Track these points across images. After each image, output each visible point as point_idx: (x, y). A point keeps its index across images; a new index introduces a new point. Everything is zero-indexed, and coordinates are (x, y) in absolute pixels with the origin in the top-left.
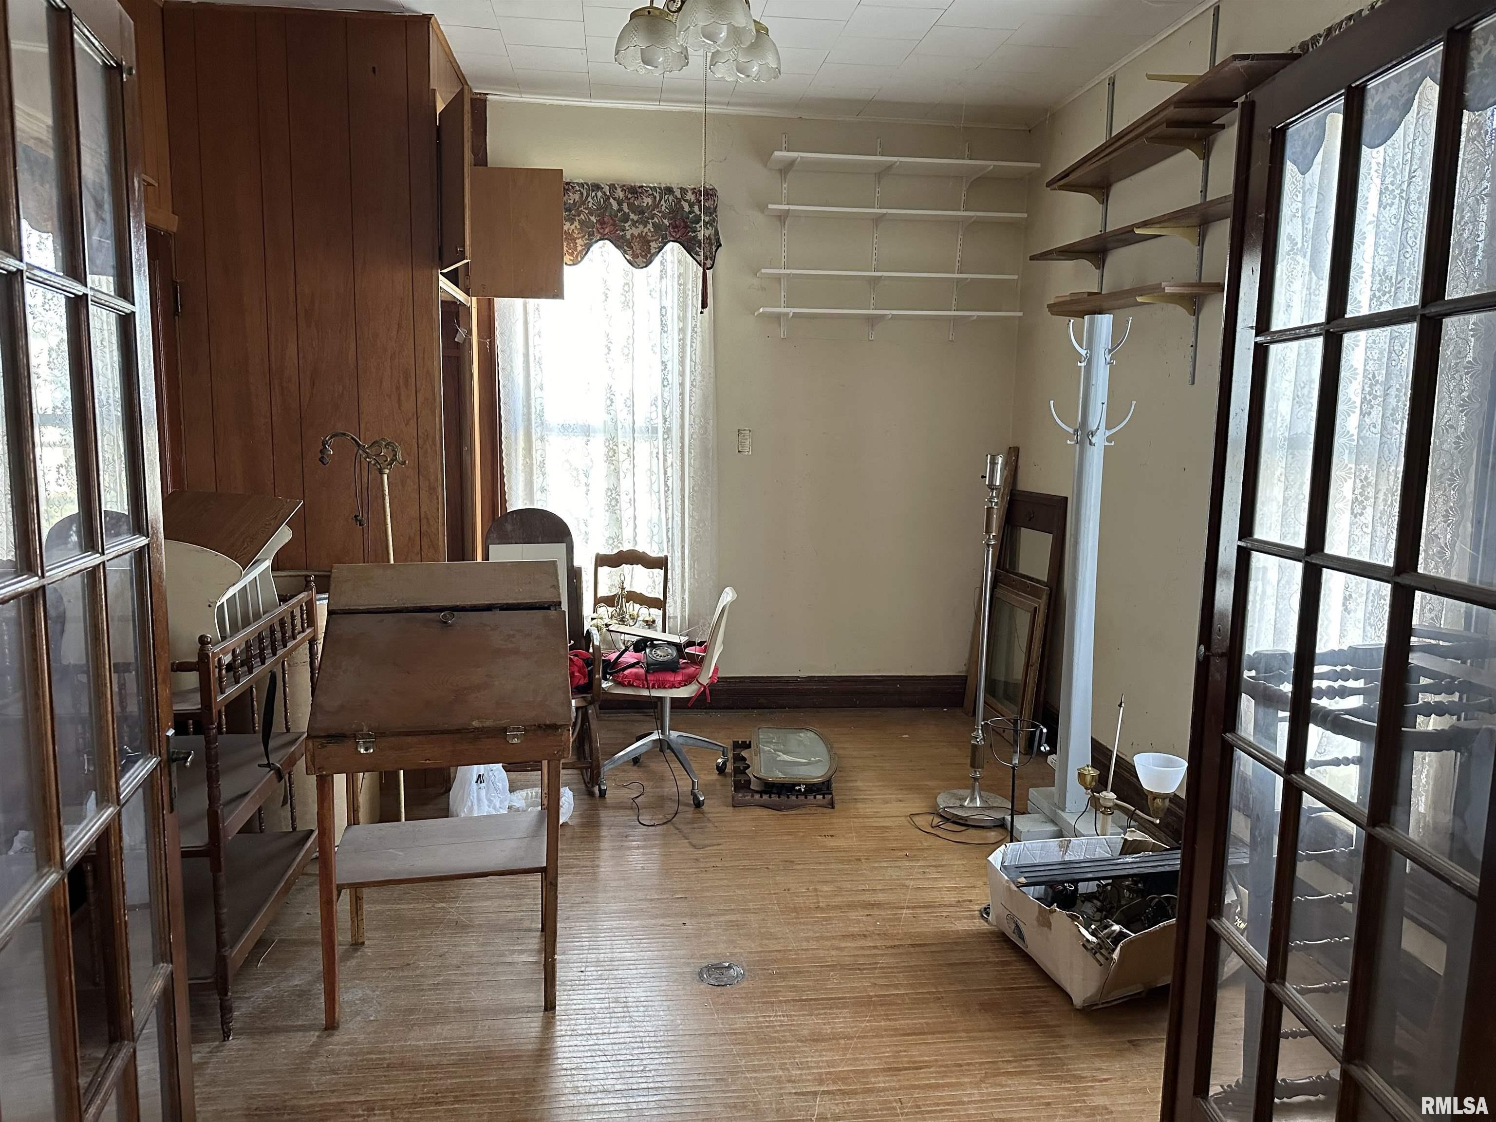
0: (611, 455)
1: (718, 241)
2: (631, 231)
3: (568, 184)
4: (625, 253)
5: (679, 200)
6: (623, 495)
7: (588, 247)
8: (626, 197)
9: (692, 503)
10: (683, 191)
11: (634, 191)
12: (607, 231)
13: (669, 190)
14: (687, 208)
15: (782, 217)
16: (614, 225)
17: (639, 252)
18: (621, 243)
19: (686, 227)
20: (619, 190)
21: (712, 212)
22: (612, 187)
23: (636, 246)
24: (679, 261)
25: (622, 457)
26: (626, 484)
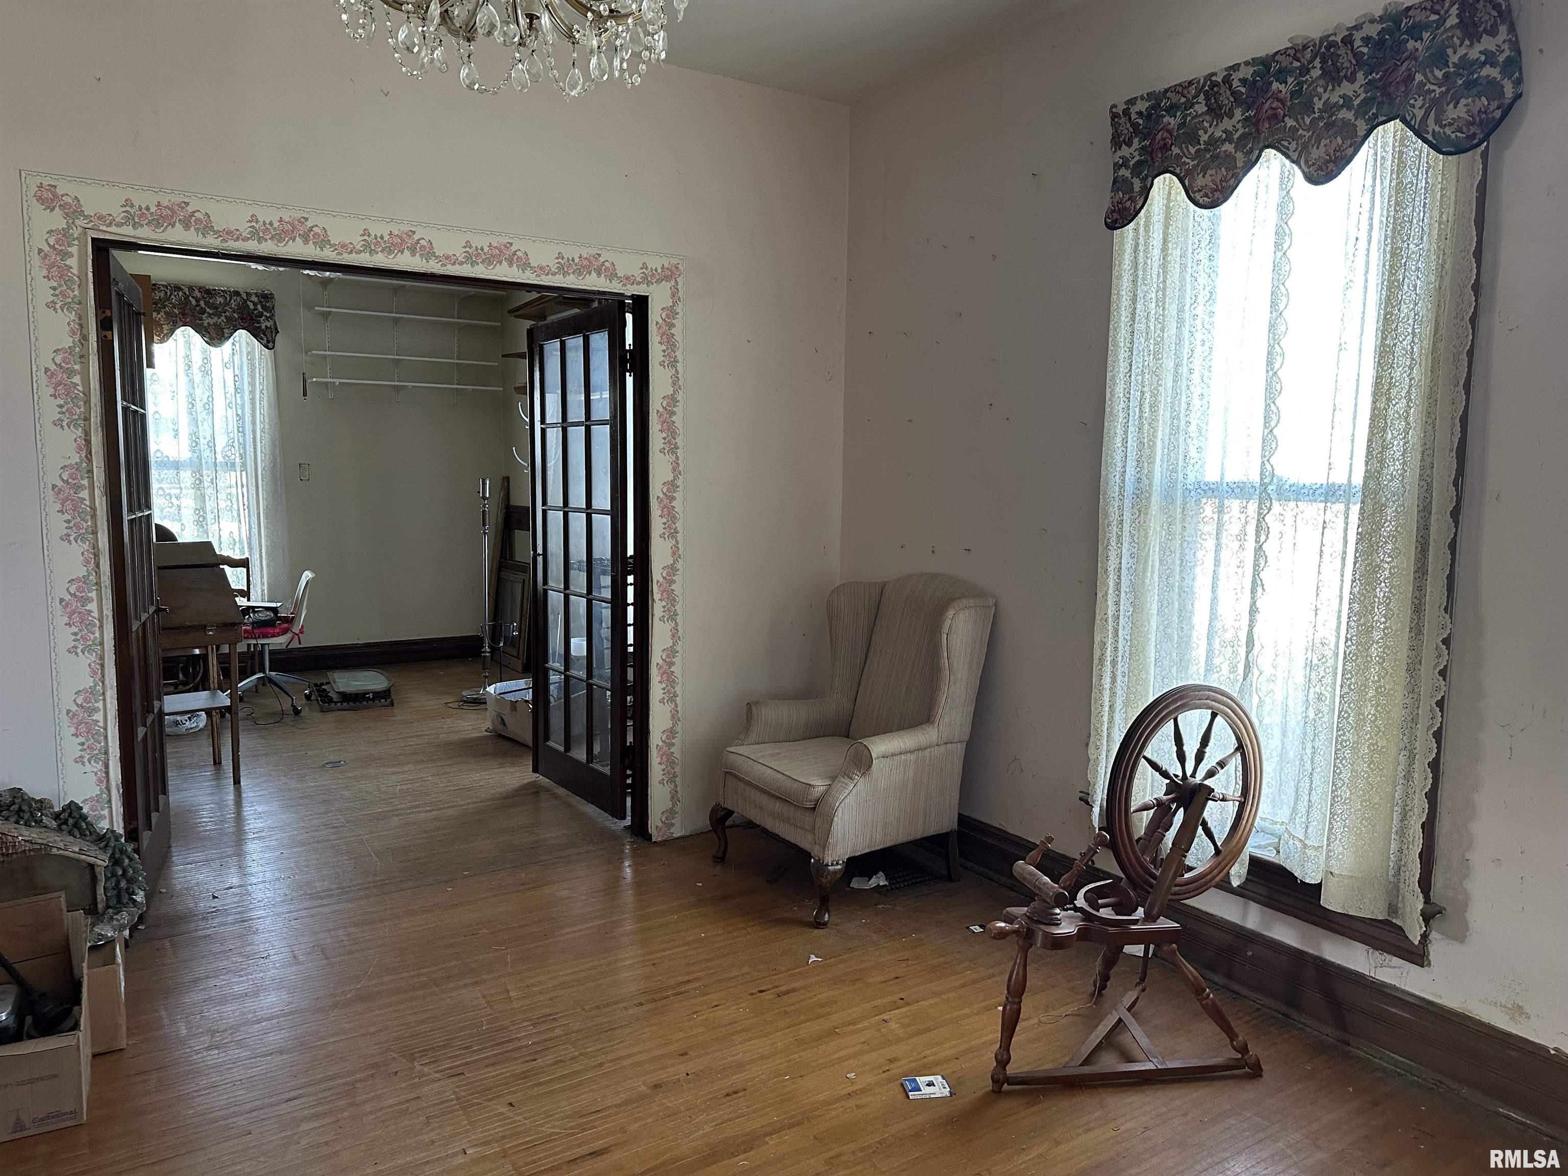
0: (198, 484)
1: (276, 329)
2: (207, 321)
3: (154, 285)
4: (203, 336)
5: (245, 301)
6: (209, 513)
7: (172, 332)
8: (203, 297)
9: (266, 517)
10: (248, 294)
11: (209, 293)
12: (188, 320)
13: (237, 293)
14: (252, 307)
15: (325, 315)
16: (193, 316)
17: (214, 335)
18: (199, 329)
19: (252, 319)
20: (197, 291)
21: (271, 310)
22: (191, 288)
23: (212, 331)
24: (247, 343)
25: (206, 484)
26: (210, 505)
